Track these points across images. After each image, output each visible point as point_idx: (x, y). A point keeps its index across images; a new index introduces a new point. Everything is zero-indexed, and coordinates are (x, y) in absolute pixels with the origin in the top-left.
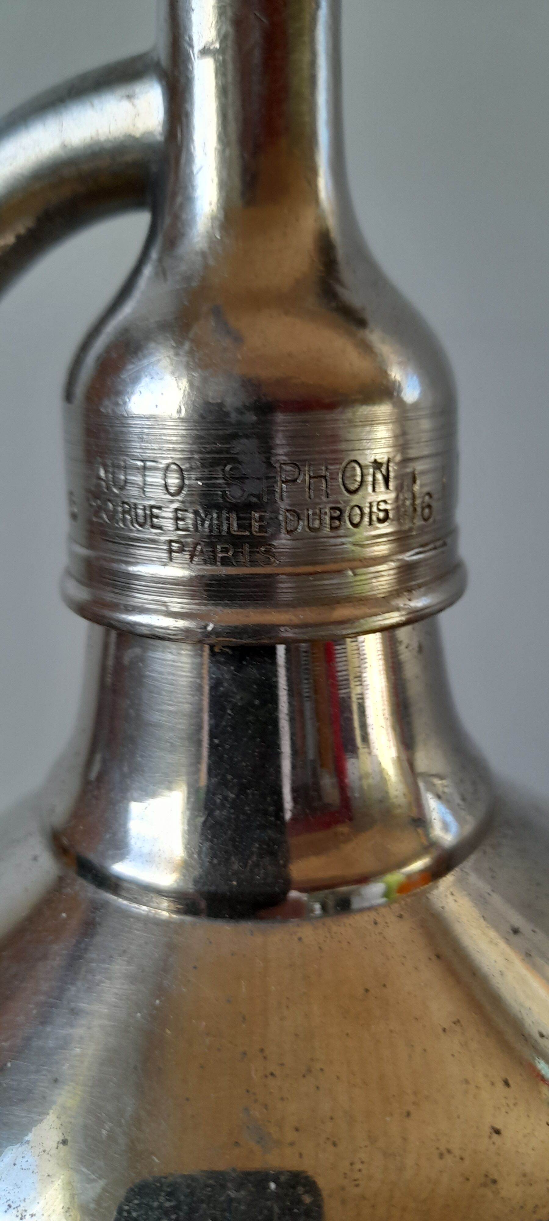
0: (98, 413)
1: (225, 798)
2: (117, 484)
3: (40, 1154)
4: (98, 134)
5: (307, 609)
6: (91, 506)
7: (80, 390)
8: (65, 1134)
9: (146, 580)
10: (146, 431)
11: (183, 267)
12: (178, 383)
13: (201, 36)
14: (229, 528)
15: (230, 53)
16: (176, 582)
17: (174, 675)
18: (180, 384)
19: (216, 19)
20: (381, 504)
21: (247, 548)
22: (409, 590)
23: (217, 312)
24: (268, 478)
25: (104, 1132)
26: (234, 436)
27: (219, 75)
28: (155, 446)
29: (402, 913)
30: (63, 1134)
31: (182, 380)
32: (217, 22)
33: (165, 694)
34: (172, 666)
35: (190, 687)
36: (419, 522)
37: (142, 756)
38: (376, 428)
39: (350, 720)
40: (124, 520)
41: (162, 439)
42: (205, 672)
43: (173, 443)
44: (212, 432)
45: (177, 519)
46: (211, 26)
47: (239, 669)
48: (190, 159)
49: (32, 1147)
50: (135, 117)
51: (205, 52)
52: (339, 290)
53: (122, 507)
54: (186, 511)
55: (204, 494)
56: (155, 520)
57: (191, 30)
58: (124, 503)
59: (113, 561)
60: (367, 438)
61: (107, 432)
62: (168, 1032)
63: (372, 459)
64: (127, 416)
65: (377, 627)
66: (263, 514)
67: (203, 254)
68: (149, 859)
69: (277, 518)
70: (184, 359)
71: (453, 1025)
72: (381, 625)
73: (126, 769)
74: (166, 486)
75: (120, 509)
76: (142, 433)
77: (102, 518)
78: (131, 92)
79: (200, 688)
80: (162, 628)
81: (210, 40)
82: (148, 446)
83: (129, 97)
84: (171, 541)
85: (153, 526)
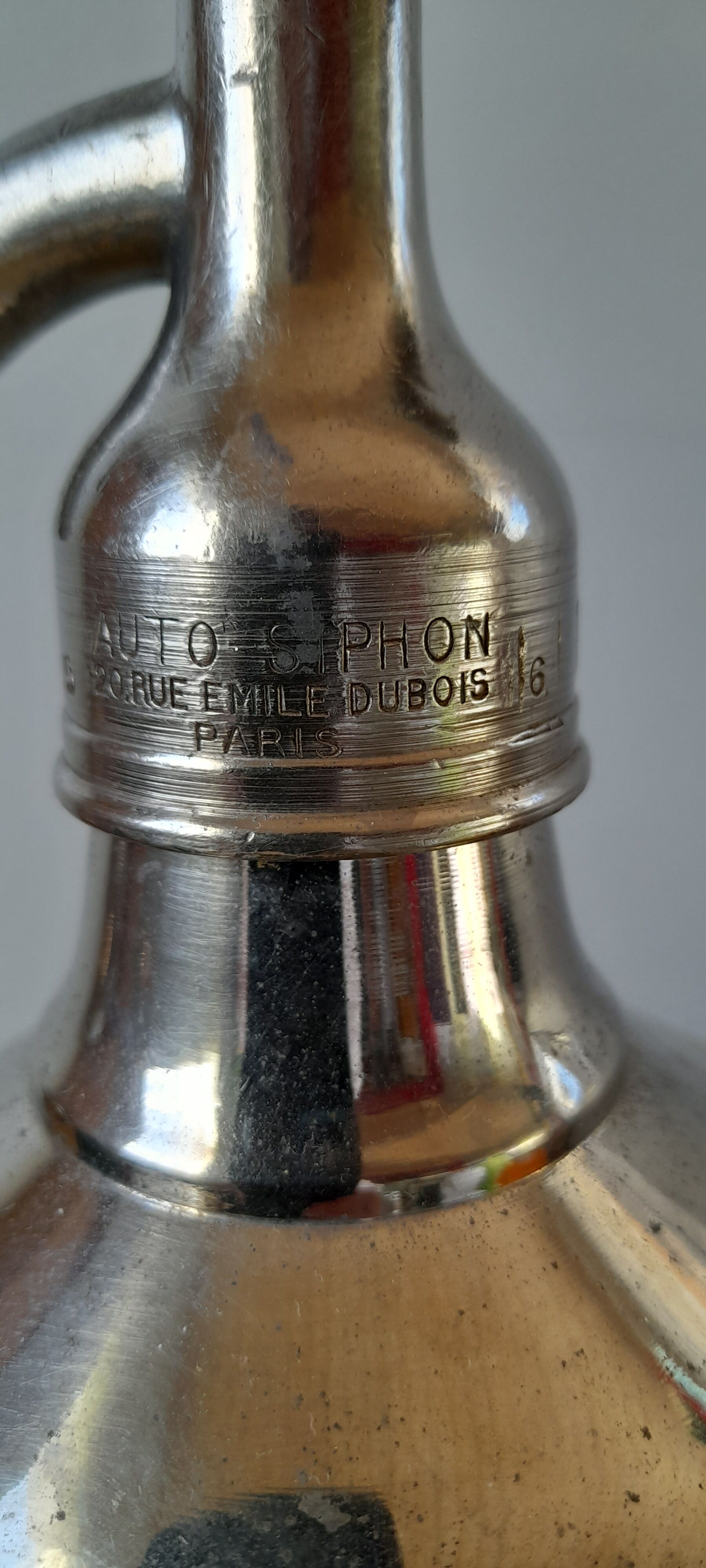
0: (101, 554)
1: (273, 1060)
2: (126, 648)
3: (28, 1531)
4: (99, 185)
5: (380, 812)
6: (91, 675)
7: (77, 523)
8: (61, 1504)
9: (166, 775)
10: (163, 579)
11: (213, 363)
12: (205, 517)
13: (234, 57)
14: (275, 708)
15: (273, 79)
16: (205, 777)
17: (203, 897)
18: (207, 517)
19: (254, 35)
20: (478, 674)
21: (299, 734)
22: (515, 786)
23: (258, 423)
24: (326, 642)
25: (115, 1503)
26: (284, 587)
27: (259, 109)
28: (175, 599)
29: (507, 1208)
30: (59, 1505)
31: (210, 512)
32: (256, 38)
33: (192, 922)
34: (202, 886)
35: (226, 914)
36: (527, 696)
37: (162, 1003)
38: (469, 575)
39: (437, 956)
40: (136, 696)
41: (184, 590)
42: (245, 893)
43: (200, 596)
44: (254, 582)
45: (206, 696)
46: (248, 44)
47: (290, 890)
48: (221, 220)
49: (17, 1522)
50: (148, 163)
51: (240, 77)
52: (420, 391)
53: (133, 678)
54: (219, 685)
55: (242, 664)
56: (177, 697)
57: (221, 49)
58: (135, 673)
59: (122, 748)
60: (458, 589)
61: (114, 580)
62: (199, 1369)
63: (465, 617)
64: (137, 558)
65: (473, 836)
66: (319, 689)
67: (239, 344)
68: (170, 1139)
69: (340, 695)
70: (215, 485)
71: (575, 1357)
72: (477, 833)
73: (141, 1020)
74: (191, 651)
75: (131, 681)
76: (159, 582)
77: (106, 692)
78: (142, 130)
79: (236, 916)
80: (186, 838)
81: (247, 62)
82: (166, 599)
83: (140, 136)
84: (198, 725)
85: (174, 705)
